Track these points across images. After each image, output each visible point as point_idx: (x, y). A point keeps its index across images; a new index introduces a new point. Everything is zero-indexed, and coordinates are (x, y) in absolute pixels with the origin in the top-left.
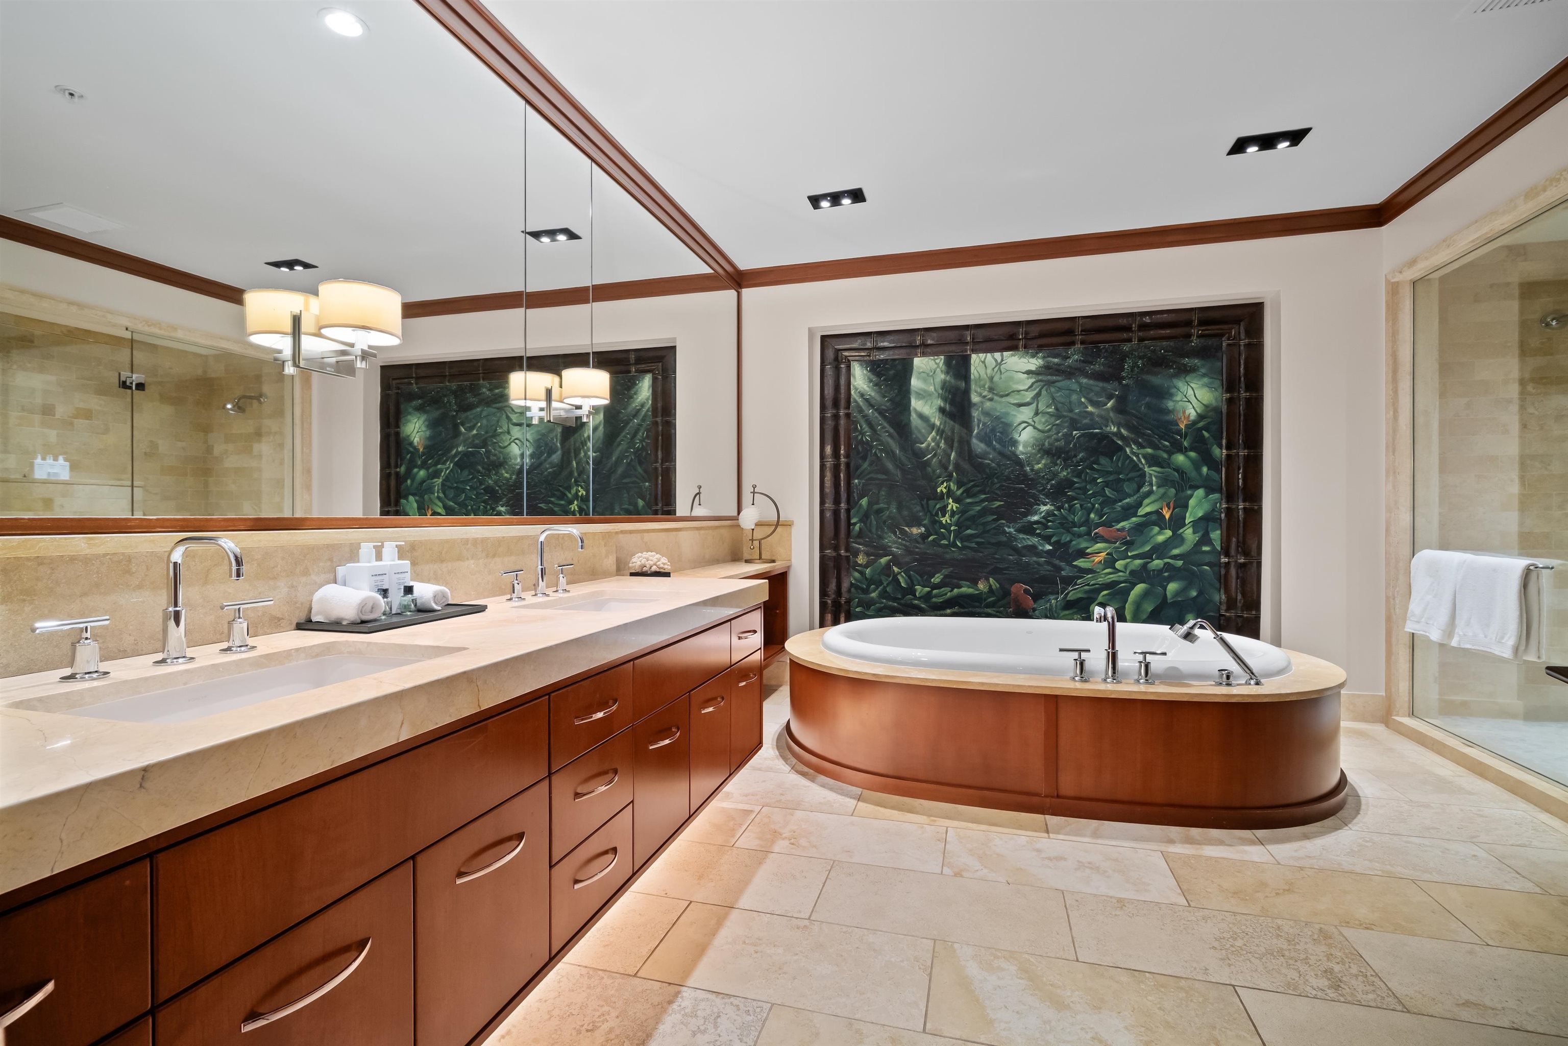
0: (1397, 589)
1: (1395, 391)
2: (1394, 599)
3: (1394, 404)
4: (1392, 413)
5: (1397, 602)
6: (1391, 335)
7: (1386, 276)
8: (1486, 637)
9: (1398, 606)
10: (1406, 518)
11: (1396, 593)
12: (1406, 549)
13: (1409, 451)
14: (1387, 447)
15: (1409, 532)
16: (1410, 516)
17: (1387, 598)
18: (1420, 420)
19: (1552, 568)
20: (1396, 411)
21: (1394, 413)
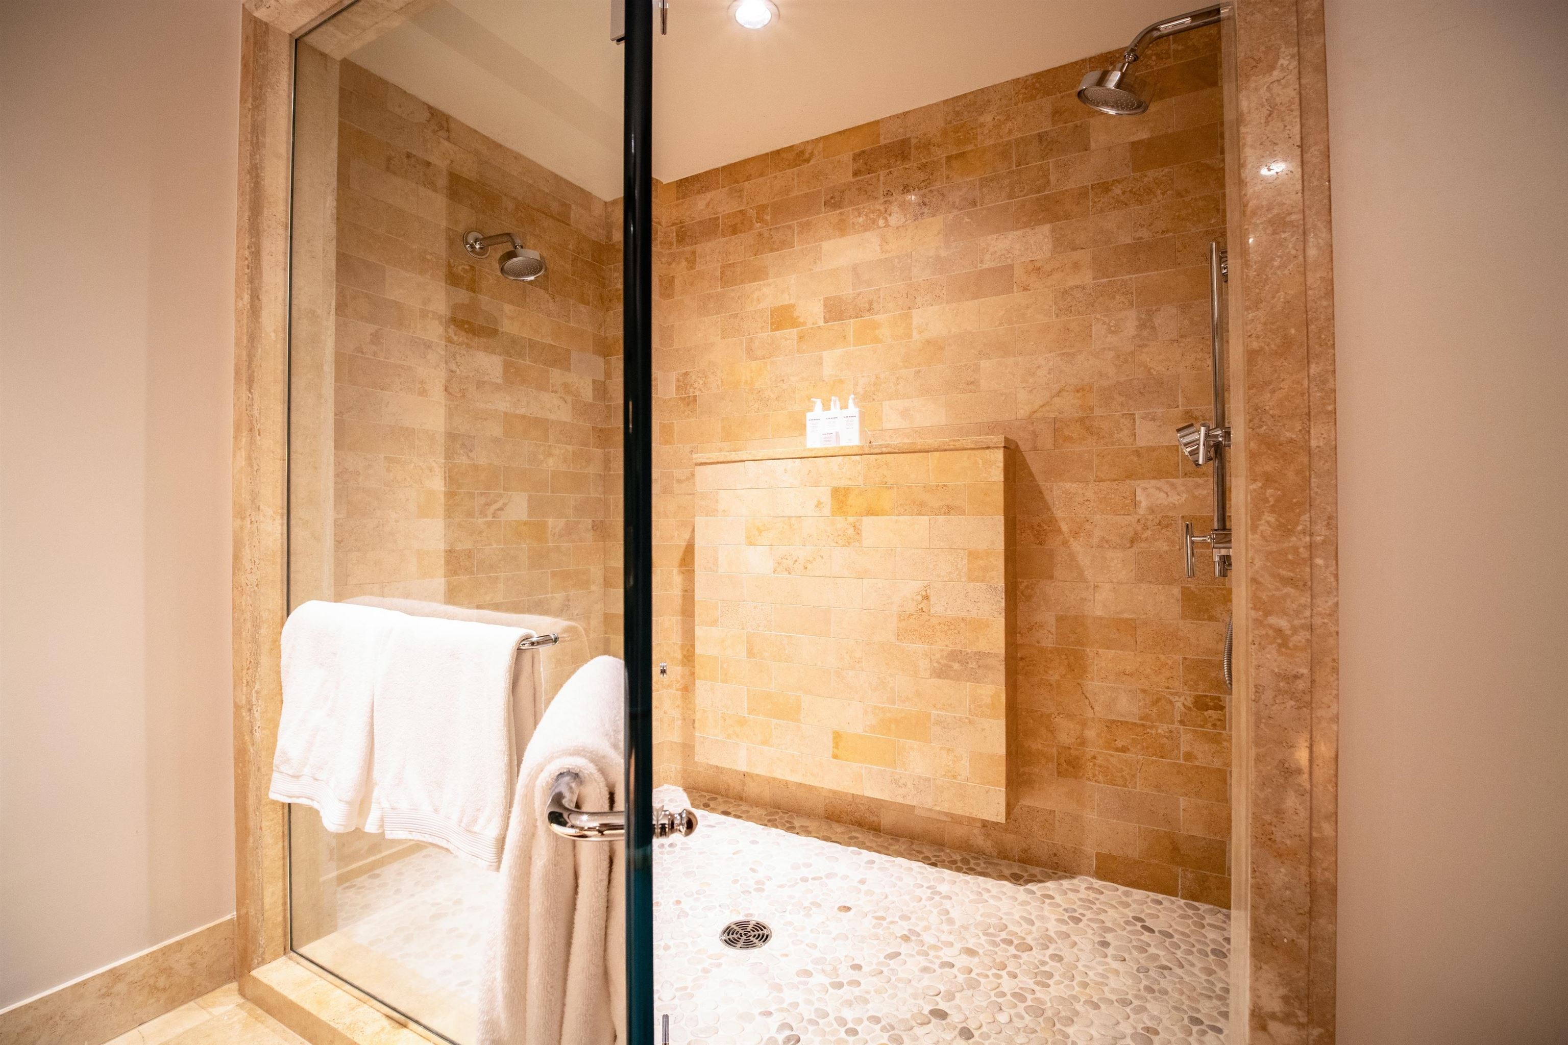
0: (257, 686)
1: (256, 253)
2: (250, 710)
3: (251, 281)
4: (246, 297)
5: (257, 715)
6: (249, 130)
7: (243, 5)
8: (436, 811)
9: (258, 724)
10: (273, 528)
11: (254, 695)
12: (276, 599)
13: (279, 389)
14: (237, 372)
15: (281, 560)
16: (282, 525)
17: (237, 707)
18: (302, 329)
19: (556, 640)
20: (255, 297)
21: (252, 297)
